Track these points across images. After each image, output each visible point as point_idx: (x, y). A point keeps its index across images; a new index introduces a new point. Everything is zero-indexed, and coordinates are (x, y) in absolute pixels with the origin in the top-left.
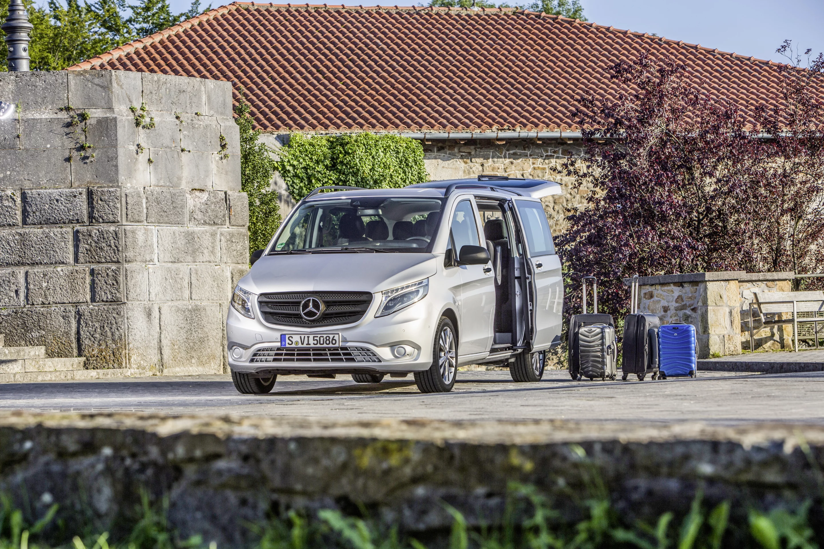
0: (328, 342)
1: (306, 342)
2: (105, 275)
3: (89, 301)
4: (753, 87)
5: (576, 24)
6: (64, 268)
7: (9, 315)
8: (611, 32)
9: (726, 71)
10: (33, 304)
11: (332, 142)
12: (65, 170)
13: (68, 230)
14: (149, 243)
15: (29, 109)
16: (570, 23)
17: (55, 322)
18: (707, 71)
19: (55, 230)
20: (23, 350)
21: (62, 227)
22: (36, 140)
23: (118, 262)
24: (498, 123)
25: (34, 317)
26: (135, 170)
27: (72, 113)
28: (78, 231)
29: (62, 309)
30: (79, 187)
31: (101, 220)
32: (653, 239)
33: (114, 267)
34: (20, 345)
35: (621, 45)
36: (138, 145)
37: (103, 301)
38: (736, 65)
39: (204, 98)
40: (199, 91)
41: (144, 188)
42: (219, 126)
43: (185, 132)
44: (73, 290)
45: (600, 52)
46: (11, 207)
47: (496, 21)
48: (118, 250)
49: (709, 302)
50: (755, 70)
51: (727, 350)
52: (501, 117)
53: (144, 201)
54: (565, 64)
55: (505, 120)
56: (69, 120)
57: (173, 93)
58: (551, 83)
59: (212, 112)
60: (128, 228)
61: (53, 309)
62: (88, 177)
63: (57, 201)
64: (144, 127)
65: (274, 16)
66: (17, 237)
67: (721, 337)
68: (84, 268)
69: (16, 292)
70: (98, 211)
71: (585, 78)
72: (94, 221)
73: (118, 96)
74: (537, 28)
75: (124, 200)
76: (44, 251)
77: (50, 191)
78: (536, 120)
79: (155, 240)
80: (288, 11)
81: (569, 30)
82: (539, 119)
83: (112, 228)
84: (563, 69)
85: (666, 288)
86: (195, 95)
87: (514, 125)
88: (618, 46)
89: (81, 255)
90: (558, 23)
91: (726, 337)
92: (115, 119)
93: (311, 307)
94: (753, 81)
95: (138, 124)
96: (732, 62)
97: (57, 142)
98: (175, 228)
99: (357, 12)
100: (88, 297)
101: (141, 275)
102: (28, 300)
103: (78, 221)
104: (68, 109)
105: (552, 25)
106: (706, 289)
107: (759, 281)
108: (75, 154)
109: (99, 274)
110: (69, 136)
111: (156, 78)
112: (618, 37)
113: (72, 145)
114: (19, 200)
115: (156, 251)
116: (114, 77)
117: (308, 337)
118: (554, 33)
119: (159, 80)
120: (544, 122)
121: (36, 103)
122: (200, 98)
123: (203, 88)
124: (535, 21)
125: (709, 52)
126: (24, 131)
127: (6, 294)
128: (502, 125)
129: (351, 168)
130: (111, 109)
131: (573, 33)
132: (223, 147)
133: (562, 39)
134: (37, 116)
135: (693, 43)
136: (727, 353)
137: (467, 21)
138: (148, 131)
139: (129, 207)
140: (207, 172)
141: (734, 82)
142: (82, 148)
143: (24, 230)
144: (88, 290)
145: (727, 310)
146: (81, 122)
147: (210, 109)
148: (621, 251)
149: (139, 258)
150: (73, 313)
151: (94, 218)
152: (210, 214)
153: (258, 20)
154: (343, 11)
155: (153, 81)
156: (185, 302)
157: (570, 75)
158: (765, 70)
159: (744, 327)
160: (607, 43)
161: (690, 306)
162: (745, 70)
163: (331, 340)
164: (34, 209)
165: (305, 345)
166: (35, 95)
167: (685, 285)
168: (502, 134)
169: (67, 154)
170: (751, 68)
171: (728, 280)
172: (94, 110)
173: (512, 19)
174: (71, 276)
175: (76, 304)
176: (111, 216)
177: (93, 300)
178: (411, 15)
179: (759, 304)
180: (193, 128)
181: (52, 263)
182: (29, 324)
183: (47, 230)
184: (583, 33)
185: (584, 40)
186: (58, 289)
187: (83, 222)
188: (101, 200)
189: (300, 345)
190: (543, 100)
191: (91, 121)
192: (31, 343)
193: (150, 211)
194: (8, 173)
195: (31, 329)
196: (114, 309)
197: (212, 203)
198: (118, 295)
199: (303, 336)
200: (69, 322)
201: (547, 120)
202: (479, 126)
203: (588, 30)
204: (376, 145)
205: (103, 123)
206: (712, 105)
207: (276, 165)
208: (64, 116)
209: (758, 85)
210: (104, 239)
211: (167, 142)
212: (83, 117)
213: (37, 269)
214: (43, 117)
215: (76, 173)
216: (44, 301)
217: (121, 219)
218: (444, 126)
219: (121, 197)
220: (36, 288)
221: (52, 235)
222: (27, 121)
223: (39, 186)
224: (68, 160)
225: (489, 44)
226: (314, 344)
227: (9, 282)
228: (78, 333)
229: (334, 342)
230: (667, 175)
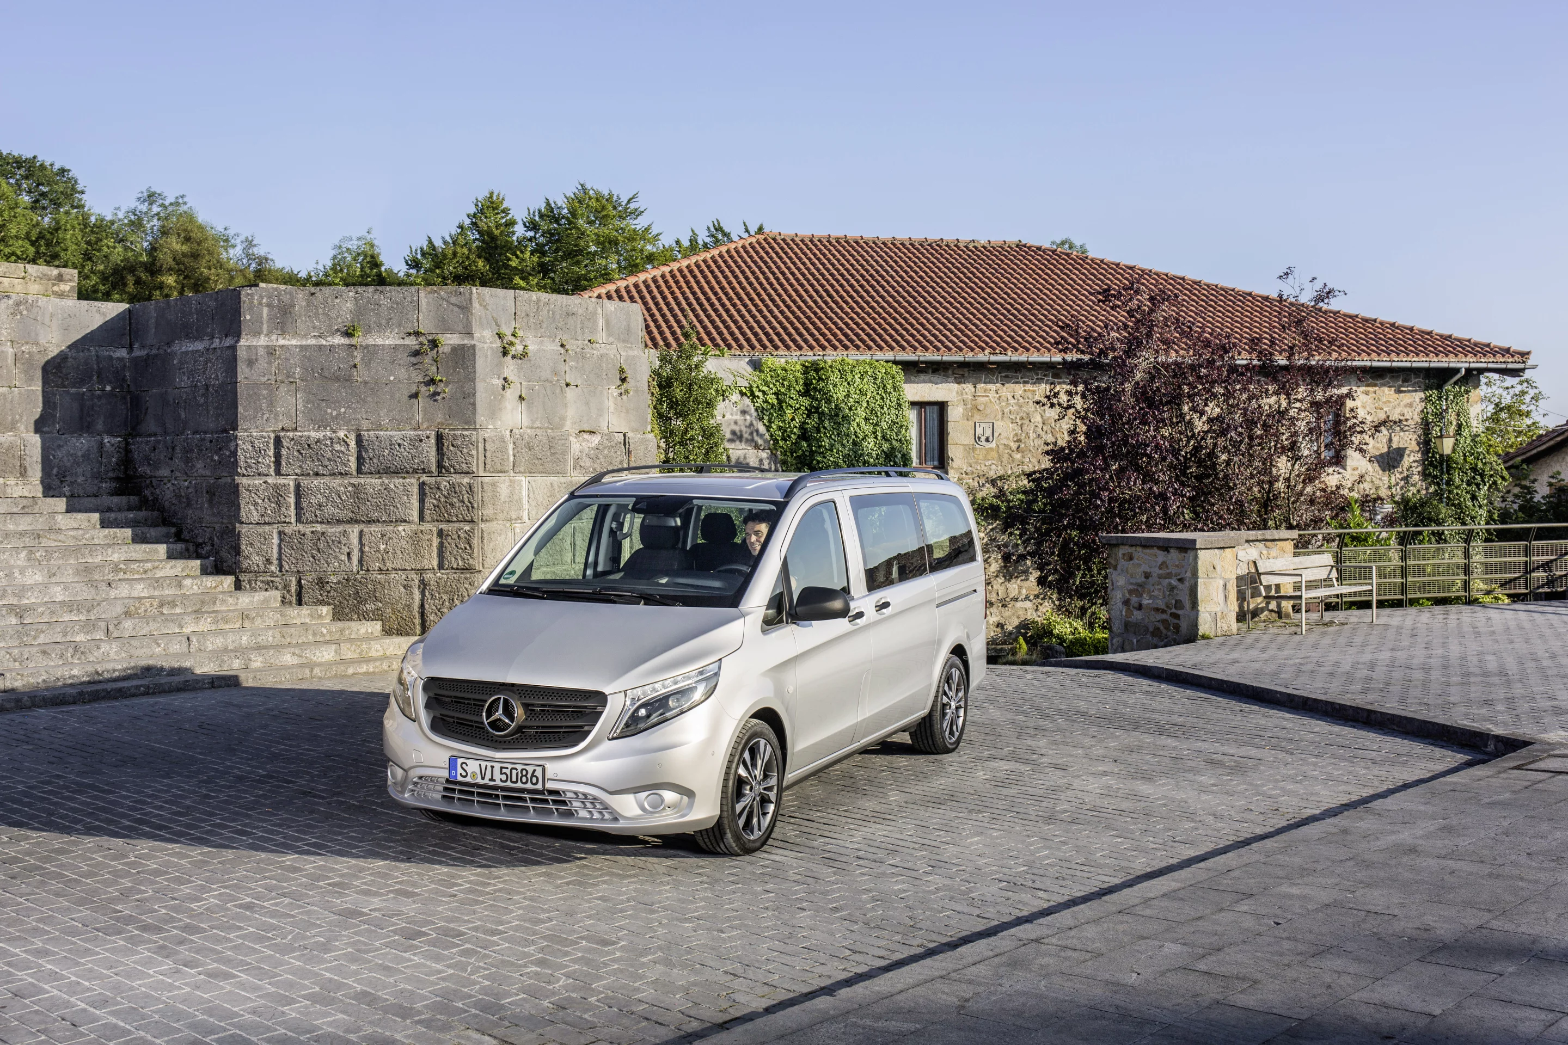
0: (524, 779)
1: (488, 776)
2: (455, 537)
3: (436, 567)
4: (1237, 316)
5: (1073, 256)
6: (407, 527)
7: (339, 582)
8: (1105, 264)
9: (1212, 300)
10: (368, 570)
11: (807, 367)
12: (412, 408)
13: (412, 483)
14: (516, 497)
15: (370, 333)
16: (1068, 255)
17: (394, 592)
18: (1193, 300)
19: (397, 481)
20: (349, 628)
21: (404, 478)
22: (377, 371)
23: (472, 521)
24: (991, 347)
25: (369, 586)
26: (501, 409)
27: (421, 339)
28: (424, 483)
29: (404, 577)
30: (428, 428)
31: (452, 470)
32: (1135, 484)
33: (467, 528)
34: (351, 619)
35: (1113, 276)
36: (505, 379)
37: (452, 568)
38: (1221, 295)
39: (601, 322)
40: (595, 313)
41: (511, 431)
42: (618, 356)
43: (572, 363)
44: (417, 554)
45: (1093, 282)
46: (343, 453)
47: (1000, 252)
48: (473, 507)
49: (1200, 574)
50: (1239, 300)
51: (1219, 630)
52: (994, 341)
53: (511, 446)
54: (1060, 292)
55: (998, 344)
56: (417, 347)
57: (558, 316)
58: (1046, 310)
59: (611, 339)
60: (486, 480)
61: (392, 576)
62: (439, 417)
63: (399, 445)
64: (514, 357)
65: (797, 245)
66: (350, 489)
67: (1213, 614)
68: (431, 528)
69: (349, 554)
70: (448, 459)
71: (1078, 305)
72: (443, 471)
73: (480, 318)
74: (1037, 260)
75: (481, 446)
76: (382, 507)
77: (391, 433)
78: (1027, 345)
79: (525, 493)
80: (811, 241)
81: (1066, 261)
82: (1030, 344)
83: (466, 480)
84: (1057, 297)
85: (1148, 551)
86: (589, 319)
87: (1005, 350)
88: (1110, 277)
89: (427, 512)
90: (1057, 255)
91: (1219, 614)
92: (474, 347)
93: (499, 714)
94: (1237, 311)
95: (505, 353)
96: (1217, 292)
97: (403, 373)
98: (553, 479)
99: (874, 243)
100: (435, 563)
101: (503, 537)
102: (362, 565)
103: (424, 471)
104: (417, 334)
105: (1051, 256)
106: (1196, 558)
107: (1257, 541)
108: (423, 389)
109: (448, 535)
110: (417, 367)
111: (534, 298)
112: (1111, 268)
113: (420, 379)
114: (353, 444)
115: (526, 507)
116: (475, 296)
117: (492, 767)
118: (1052, 264)
119: (539, 300)
120: (1035, 347)
121: (379, 325)
122: (595, 322)
123: (600, 311)
124: (1035, 253)
125: (1195, 283)
126: (362, 359)
127: (336, 558)
128: (994, 349)
129: (825, 394)
130: (470, 334)
131: (1070, 264)
132: (623, 380)
133: (1059, 269)
134: (380, 341)
135: (1181, 274)
136: (1219, 634)
137: (973, 252)
138: (520, 361)
139: (488, 455)
140: (601, 411)
141: (1219, 311)
142: (432, 382)
143: (359, 480)
144: (435, 554)
145: (1221, 583)
146: (432, 350)
147: (609, 335)
148: (1098, 497)
149: (501, 516)
150: (417, 582)
151: (444, 467)
152: (602, 460)
153: (782, 249)
154: (861, 242)
155: (530, 301)
156: (566, 567)
157: (1064, 302)
158: (1249, 301)
159: (1241, 597)
160: (1101, 274)
161: (1176, 575)
162: (1230, 300)
163: (529, 776)
164: (371, 455)
165: (486, 781)
166: (378, 315)
167: (1172, 550)
168: (994, 358)
169: (414, 389)
170: (1235, 298)
171: (1223, 548)
172: (449, 336)
173: (1015, 251)
174: (415, 538)
175: (421, 571)
176: (464, 466)
177: (441, 566)
178: (922, 246)
179: (1259, 574)
180: (584, 358)
181: (391, 521)
182: (363, 594)
183: (387, 481)
184: (1079, 264)
185: (1079, 271)
186: (399, 552)
187: (430, 472)
188: (453, 445)
189: (479, 781)
190: (1037, 325)
191: (444, 349)
192: (364, 617)
193: (518, 459)
194: (343, 410)
195: (366, 600)
196: (466, 579)
197: (605, 448)
198: (471, 561)
199: (483, 764)
200: (412, 593)
201: (1038, 345)
202: (972, 350)
203: (1084, 261)
204: (852, 372)
205: (459, 352)
206: (1206, 338)
207: (744, 390)
208: (412, 342)
209: (1242, 314)
210: (455, 493)
211: (546, 374)
212: (434, 344)
213: (374, 528)
214: (387, 342)
215: (425, 410)
216: (382, 566)
217: (478, 470)
218: (938, 349)
219: (478, 442)
220: (372, 551)
221: (392, 486)
222: (367, 347)
223: (379, 427)
224: (415, 396)
225: (991, 273)
226: (501, 780)
227: (339, 542)
228: (422, 606)
229: (534, 780)
230: (1154, 413)
